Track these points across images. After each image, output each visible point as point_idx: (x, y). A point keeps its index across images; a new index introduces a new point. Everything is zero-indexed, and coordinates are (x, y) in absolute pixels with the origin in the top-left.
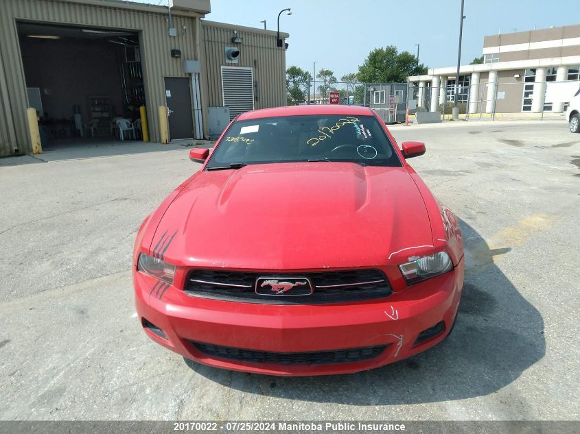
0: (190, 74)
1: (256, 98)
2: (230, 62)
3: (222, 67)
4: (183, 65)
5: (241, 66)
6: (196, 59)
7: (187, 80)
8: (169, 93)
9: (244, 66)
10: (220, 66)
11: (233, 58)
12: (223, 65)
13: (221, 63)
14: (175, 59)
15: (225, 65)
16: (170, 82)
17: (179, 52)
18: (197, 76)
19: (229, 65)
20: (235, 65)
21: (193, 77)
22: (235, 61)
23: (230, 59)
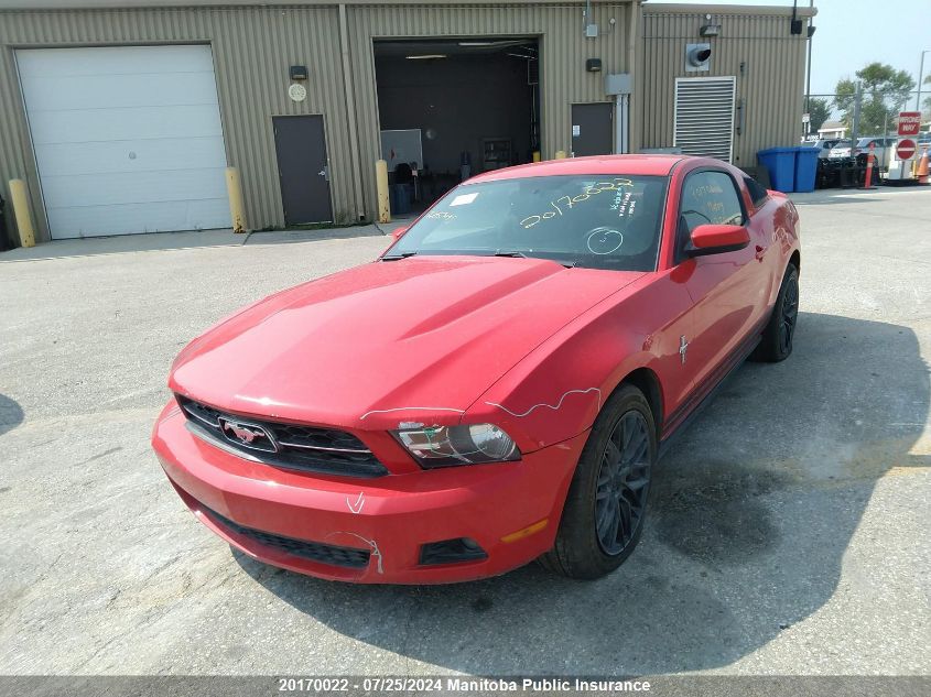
0: (614, 97)
1: (738, 130)
2: (693, 69)
3: (677, 80)
4: (604, 83)
5: (714, 75)
6: (626, 72)
7: (608, 107)
8: (576, 130)
9: (720, 75)
10: (674, 78)
11: (699, 63)
12: (679, 76)
13: (676, 73)
14: (591, 74)
15: (685, 76)
16: (579, 112)
17: (597, 62)
18: (626, 99)
19: (691, 75)
20: (702, 74)
21: (619, 101)
22: (704, 66)
23: (694, 65)
